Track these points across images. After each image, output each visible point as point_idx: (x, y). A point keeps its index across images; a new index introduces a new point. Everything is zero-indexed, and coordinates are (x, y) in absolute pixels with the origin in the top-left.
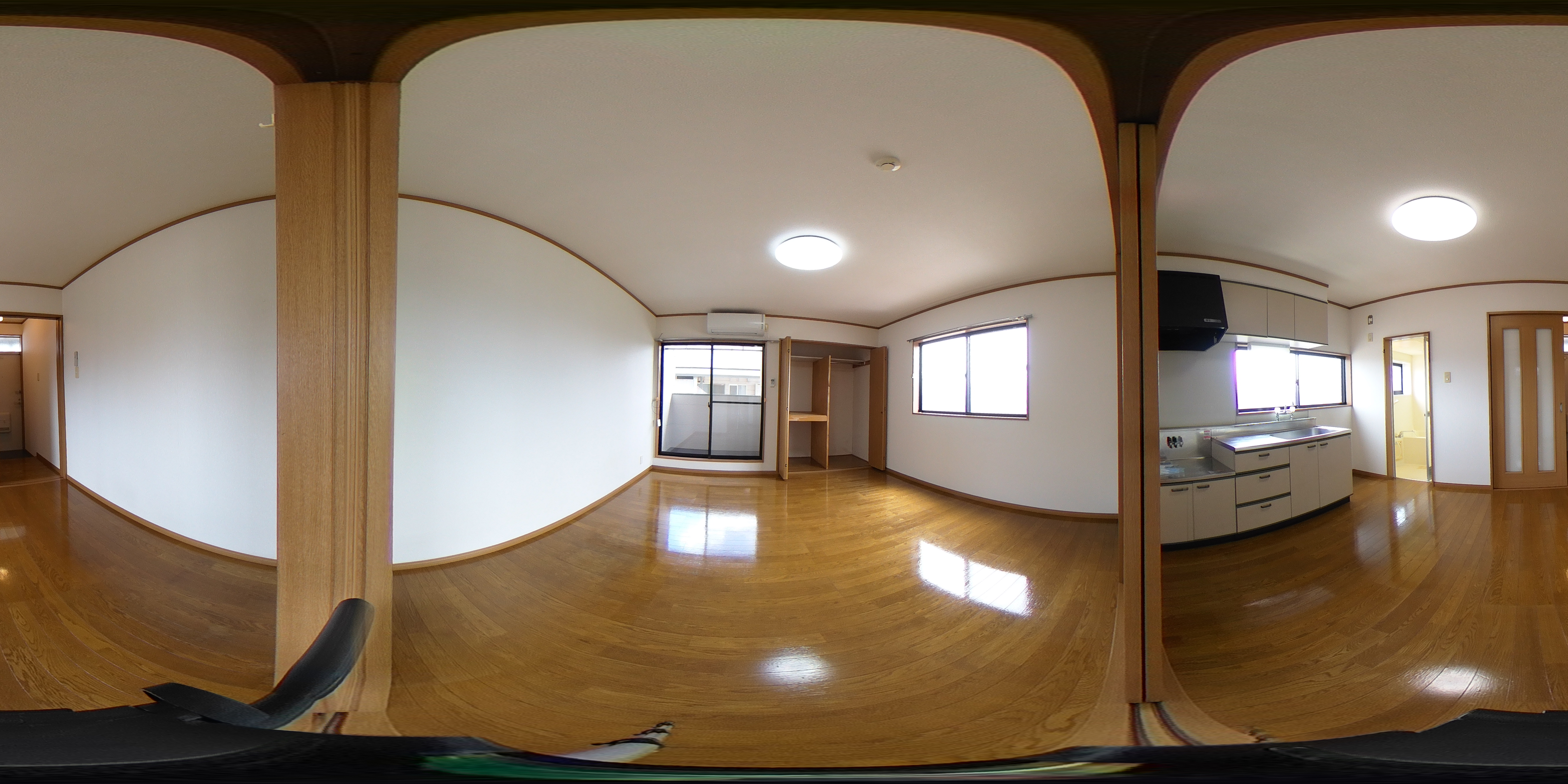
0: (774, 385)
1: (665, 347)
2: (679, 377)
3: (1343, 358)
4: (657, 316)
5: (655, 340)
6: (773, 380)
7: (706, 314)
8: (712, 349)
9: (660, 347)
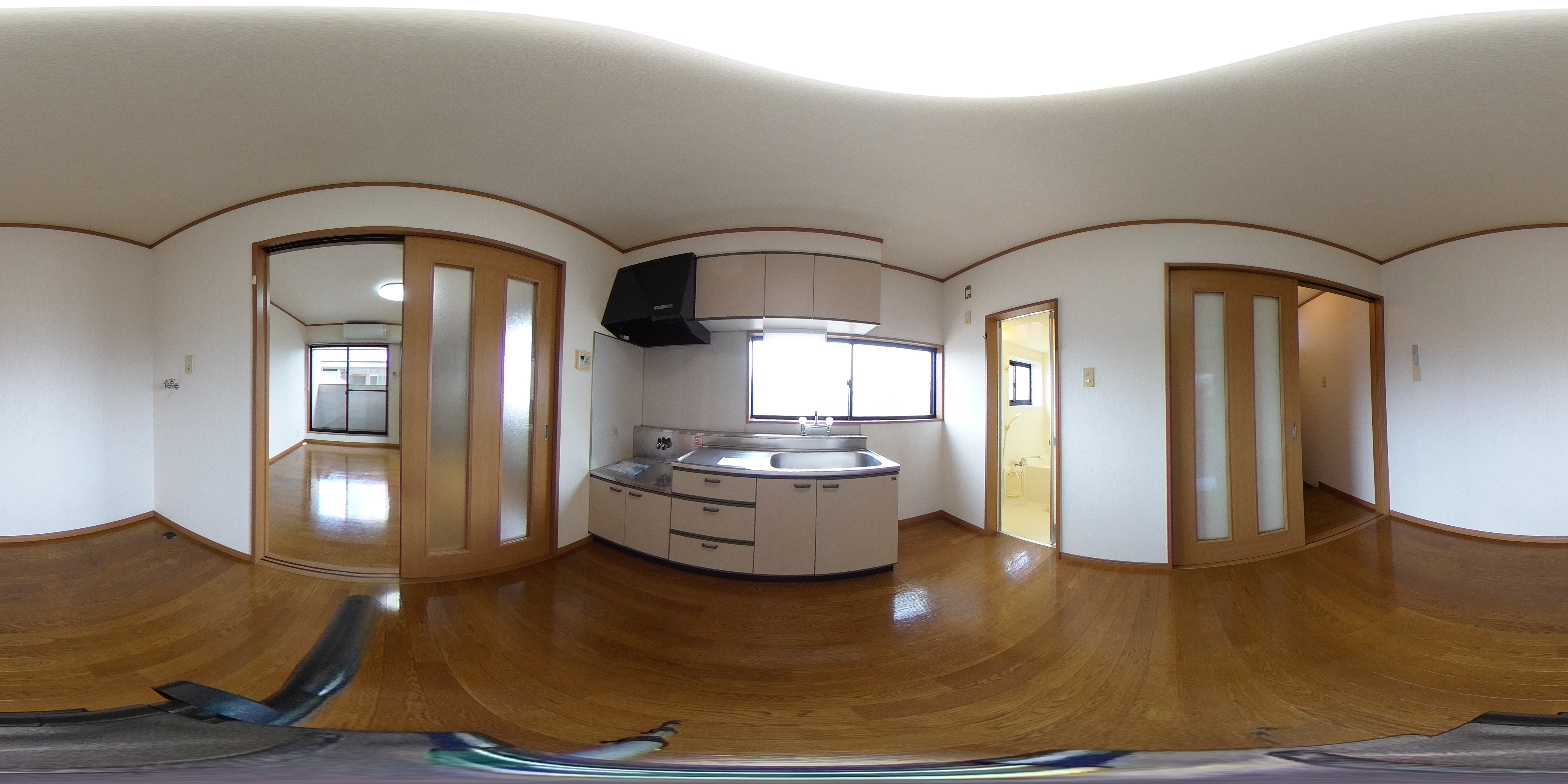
0: (394, 377)
1: (313, 349)
2: (325, 370)
3: (934, 350)
4: (306, 326)
5: (306, 344)
6: (394, 373)
7: (342, 324)
8: (348, 349)
9: (309, 349)
